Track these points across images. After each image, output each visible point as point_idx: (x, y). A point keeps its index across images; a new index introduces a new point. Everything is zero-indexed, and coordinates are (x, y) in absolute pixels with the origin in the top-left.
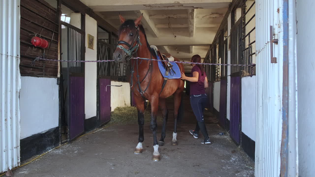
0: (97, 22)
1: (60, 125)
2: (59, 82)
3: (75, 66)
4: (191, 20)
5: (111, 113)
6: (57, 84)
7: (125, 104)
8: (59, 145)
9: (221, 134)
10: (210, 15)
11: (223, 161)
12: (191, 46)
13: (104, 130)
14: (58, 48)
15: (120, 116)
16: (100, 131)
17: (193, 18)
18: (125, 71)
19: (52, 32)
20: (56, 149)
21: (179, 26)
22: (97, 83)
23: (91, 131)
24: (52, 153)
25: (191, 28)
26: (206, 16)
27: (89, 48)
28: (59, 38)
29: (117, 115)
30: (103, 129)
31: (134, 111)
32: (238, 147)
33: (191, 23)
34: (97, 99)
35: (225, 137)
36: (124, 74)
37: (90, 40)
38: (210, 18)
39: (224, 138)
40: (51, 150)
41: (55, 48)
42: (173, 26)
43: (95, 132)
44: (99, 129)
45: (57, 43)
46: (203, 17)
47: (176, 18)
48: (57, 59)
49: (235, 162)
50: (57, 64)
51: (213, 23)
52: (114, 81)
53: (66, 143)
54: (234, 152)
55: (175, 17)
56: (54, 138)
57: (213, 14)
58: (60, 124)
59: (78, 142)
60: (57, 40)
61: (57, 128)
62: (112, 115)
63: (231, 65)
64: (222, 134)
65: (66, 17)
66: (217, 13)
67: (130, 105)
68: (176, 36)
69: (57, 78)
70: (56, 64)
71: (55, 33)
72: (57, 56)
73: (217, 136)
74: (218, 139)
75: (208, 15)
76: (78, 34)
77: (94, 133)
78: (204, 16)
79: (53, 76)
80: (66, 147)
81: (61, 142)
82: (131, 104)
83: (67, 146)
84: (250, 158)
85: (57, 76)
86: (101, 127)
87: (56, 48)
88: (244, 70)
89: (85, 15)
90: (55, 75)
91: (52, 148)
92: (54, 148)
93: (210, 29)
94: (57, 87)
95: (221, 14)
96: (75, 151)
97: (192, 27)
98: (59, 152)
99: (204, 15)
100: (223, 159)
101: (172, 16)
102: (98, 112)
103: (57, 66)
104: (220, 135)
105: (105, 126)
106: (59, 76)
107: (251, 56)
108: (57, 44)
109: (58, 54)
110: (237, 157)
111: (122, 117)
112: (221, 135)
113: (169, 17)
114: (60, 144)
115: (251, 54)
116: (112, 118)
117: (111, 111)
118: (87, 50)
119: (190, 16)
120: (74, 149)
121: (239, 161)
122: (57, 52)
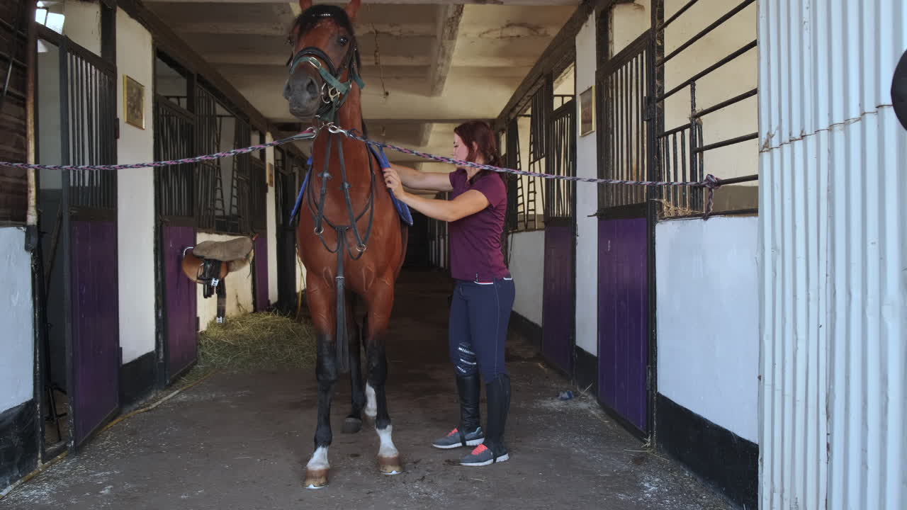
0: (153, 38)
1: (39, 396)
2: (34, 240)
3: (87, 185)
4: (446, 42)
5: (200, 337)
6: (27, 248)
7: (239, 305)
8: (37, 463)
9: (566, 395)
10: (503, 28)
11: (622, 497)
12: (427, 125)
13: (183, 397)
14: (25, 120)
15: (229, 345)
16: (169, 399)
17: (452, 37)
18: (235, 201)
19: (6, 60)
20: (25, 482)
21: (402, 61)
22: (156, 242)
23: (141, 403)
24: (16, 501)
25: (440, 68)
26: (488, 32)
27: (128, 122)
28: (31, 85)
29: (218, 343)
30: (177, 391)
31: (272, 328)
32: (645, 442)
33: (444, 53)
34: (157, 295)
35: (583, 405)
36: (234, 211)
37: (132, 96)
38: (501, 37)
39: (581, 410)
40: (10, 488)
41: (17, 120)
42: (384, 61)
43: (154, 406)
44: (167, 395)
45: (22, 103)
46: (480, 36)
47: (397, 37)
48: (24, 160)
49: (659, 497)
50: (26, 177)
51: (503, 53)
52: (206, 232)
53: (59, 457)
54: (639, 460)
55: (397, 33)
56: (16, 441)
57: (509, 25)
58: (38, 392)
59: (104, 449)
60: (24, 90)
61: (29, 405)
62: (203, 343)
63: (601, 181)
64: (568, 397)
65: (49, 14)
66: (521, 25)
67: (250, 308)
68: (387, 94)
69: (24, 226)
70: (22, 178)
71: (14, 64)
72: (26, 150)
73: (556, 404)
74: (562, 413)
75: (496, 30)
76: (93, 73)
77: (150, 408)
78: (484, 33)
79: (10, 222)
80: (64, 472)
81: (43, 453)
82: (254, 303)
83: (64, 465)
84: (698, 479)
85: (24, 219)
86: (169, 387)
87: (20, 118)
88: (661, 197)
89: (115, 11)
90: (17, 218)
91: (12, 481)
92: (18, 478)
93: (493, 75)
94: (26, 260)
95: (534, 29)
96: (102, 487)
97: (445, 62)
98: (41, 493)
99: (485, 29)
100: (621, 490)
101: (386, 28)
102: (160, 337)
103: (26, 186)
104: (562, 399)
105: (184, 380)
106: (32, 219)
107: (698, 154)
108: (24, 106)
109: (27, 143)
110: (657, 480)
111: (236, 348)
112: (566, 399)
113: (377, 32)
114: (39, 461)
115: (698, 146)
116: (203, 354)
117: (198, 329)
118: (125, 129)
119: (447, 31)
120: (95, 478)
121: (671, 493)
122: (25, 135)
